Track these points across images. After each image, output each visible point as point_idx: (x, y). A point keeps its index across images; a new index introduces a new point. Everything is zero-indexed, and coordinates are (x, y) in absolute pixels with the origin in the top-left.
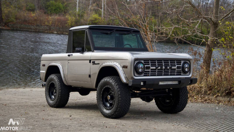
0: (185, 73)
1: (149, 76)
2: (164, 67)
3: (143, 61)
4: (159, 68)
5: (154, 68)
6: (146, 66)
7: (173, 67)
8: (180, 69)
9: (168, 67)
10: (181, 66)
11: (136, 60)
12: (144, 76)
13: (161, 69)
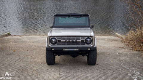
0: (88, 44)
1: (60, 45)
2: (71, 41)
3: (56, 38)
4: (68, 41)
5: (64, 41)
6: (57, 40)
7: (78, 41)
8: (84, 41)
9: (74, 41)
10: (84, 40)
11: (51, 37)
12: (57, 45)
13: (69, 41)
